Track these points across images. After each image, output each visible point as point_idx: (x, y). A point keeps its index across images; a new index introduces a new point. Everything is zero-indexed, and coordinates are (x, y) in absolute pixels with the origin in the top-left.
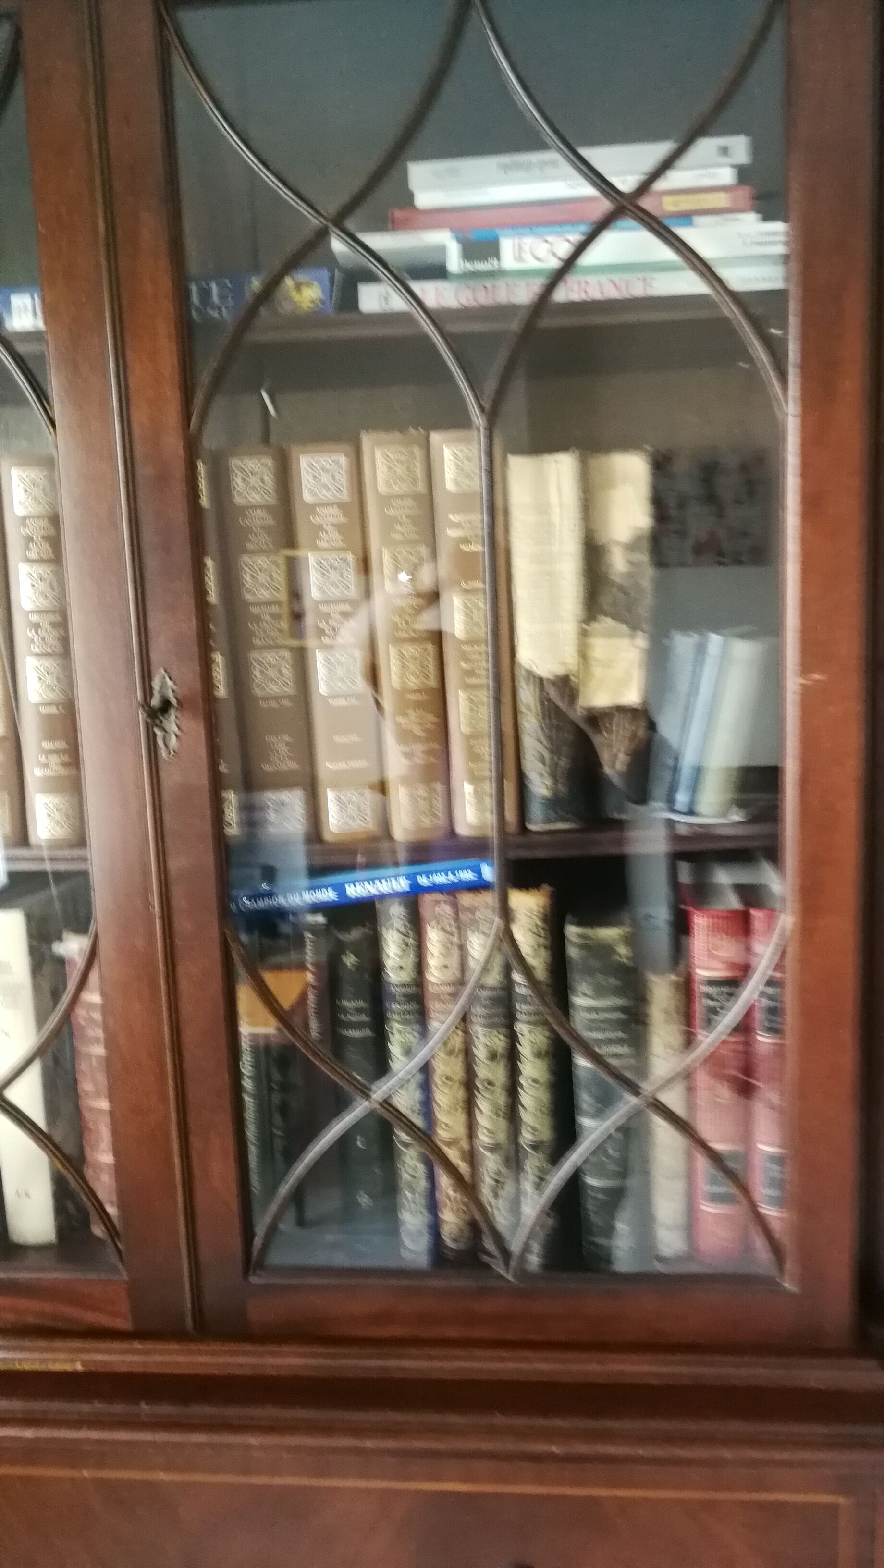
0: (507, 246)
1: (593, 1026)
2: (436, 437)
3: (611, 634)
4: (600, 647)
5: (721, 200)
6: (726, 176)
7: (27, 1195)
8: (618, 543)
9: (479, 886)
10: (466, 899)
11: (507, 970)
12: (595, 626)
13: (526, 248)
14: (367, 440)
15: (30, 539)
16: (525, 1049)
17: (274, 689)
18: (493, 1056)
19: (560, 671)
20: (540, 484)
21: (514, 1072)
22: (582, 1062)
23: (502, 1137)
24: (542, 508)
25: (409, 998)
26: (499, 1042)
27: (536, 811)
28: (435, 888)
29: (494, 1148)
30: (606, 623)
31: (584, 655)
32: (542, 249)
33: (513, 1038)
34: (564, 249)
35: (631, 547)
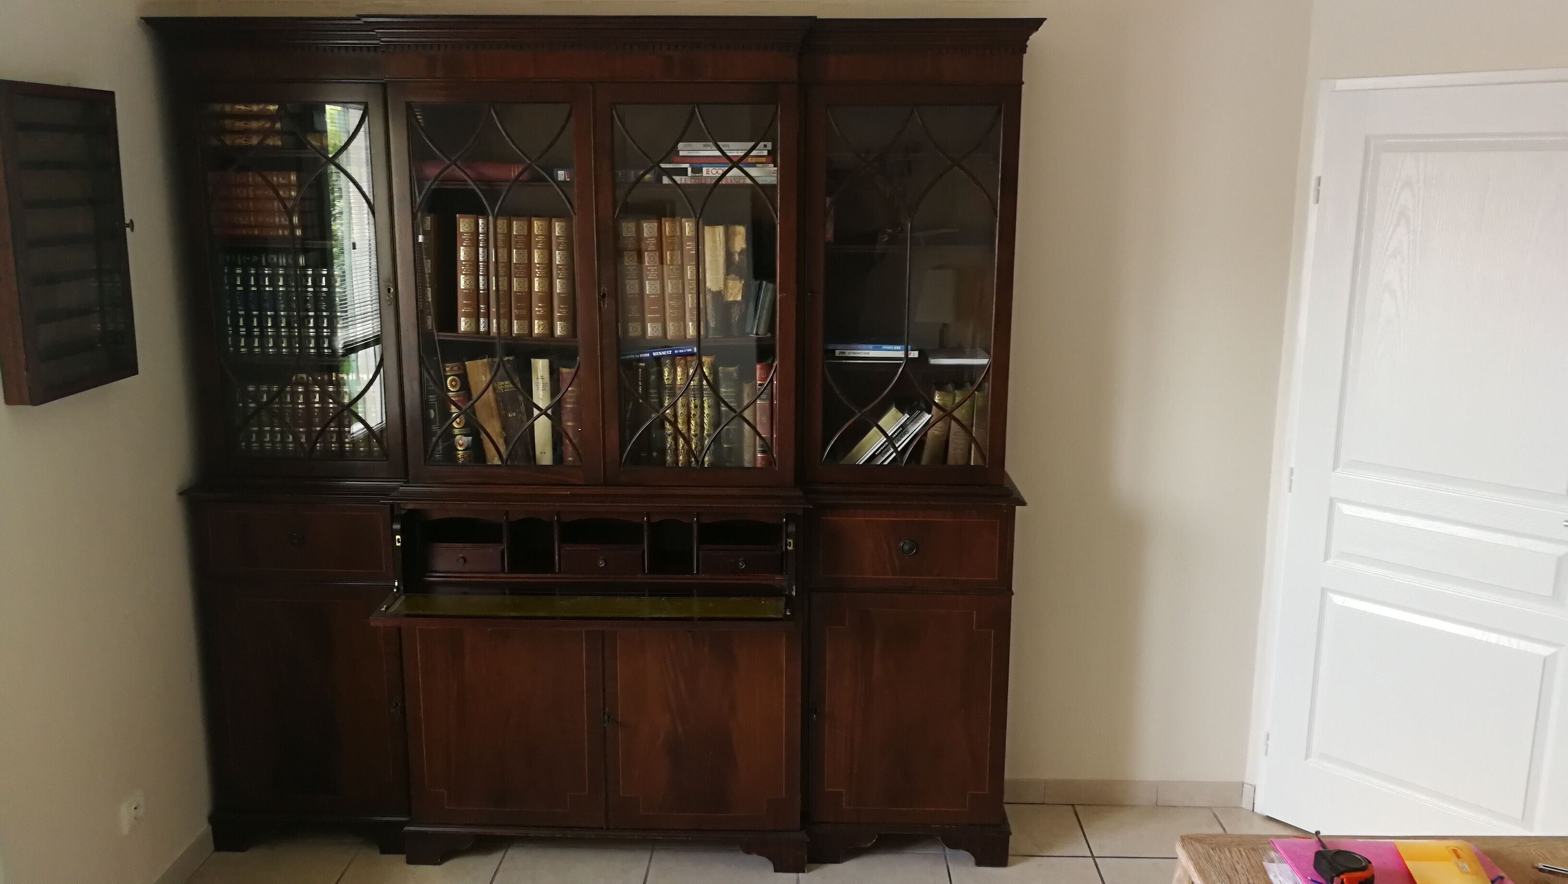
0: (704, 169)
1: (728, 397)
2: (683, 220)
3: (734, 280)
4: (731, 283)
5: (764, 160)
6: (765, 153)
7: (545, 453)
8: (736, 252)
9: (692, 354)
10: (689, 358)
11: (701, 381)
12: (730, 277)
13: (710, 170)
14: (663, 219)
15: (560, 243)
16: (706, 405)
17: (632, 292)
18: (696, 407)
19: (718, 289)
20: (714, 233)
21: (702, 413)
22: (724, 409)
23: (698, 432)
24: (714, 241)
25: (671, 389)
26: (698, 402)
27: (711, 332)
28: (680, 355)
29: (696, 435)
30: (733, 276)
31: (725, 284)
32: (714, 171)
33: (702, 402)
34: (721, 172)
35: (741, 253)
